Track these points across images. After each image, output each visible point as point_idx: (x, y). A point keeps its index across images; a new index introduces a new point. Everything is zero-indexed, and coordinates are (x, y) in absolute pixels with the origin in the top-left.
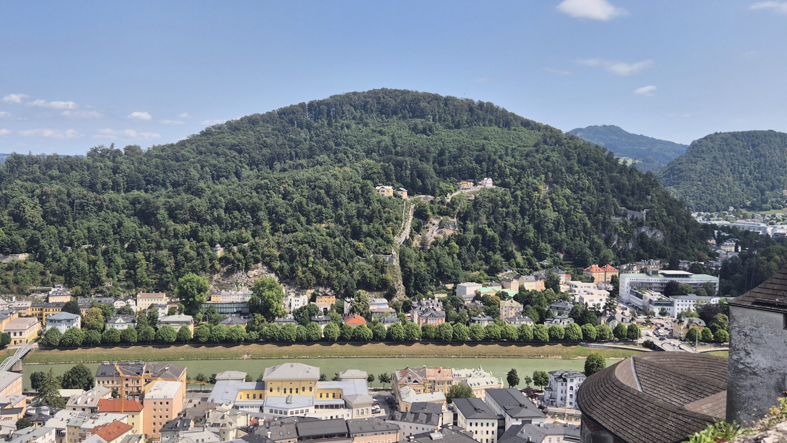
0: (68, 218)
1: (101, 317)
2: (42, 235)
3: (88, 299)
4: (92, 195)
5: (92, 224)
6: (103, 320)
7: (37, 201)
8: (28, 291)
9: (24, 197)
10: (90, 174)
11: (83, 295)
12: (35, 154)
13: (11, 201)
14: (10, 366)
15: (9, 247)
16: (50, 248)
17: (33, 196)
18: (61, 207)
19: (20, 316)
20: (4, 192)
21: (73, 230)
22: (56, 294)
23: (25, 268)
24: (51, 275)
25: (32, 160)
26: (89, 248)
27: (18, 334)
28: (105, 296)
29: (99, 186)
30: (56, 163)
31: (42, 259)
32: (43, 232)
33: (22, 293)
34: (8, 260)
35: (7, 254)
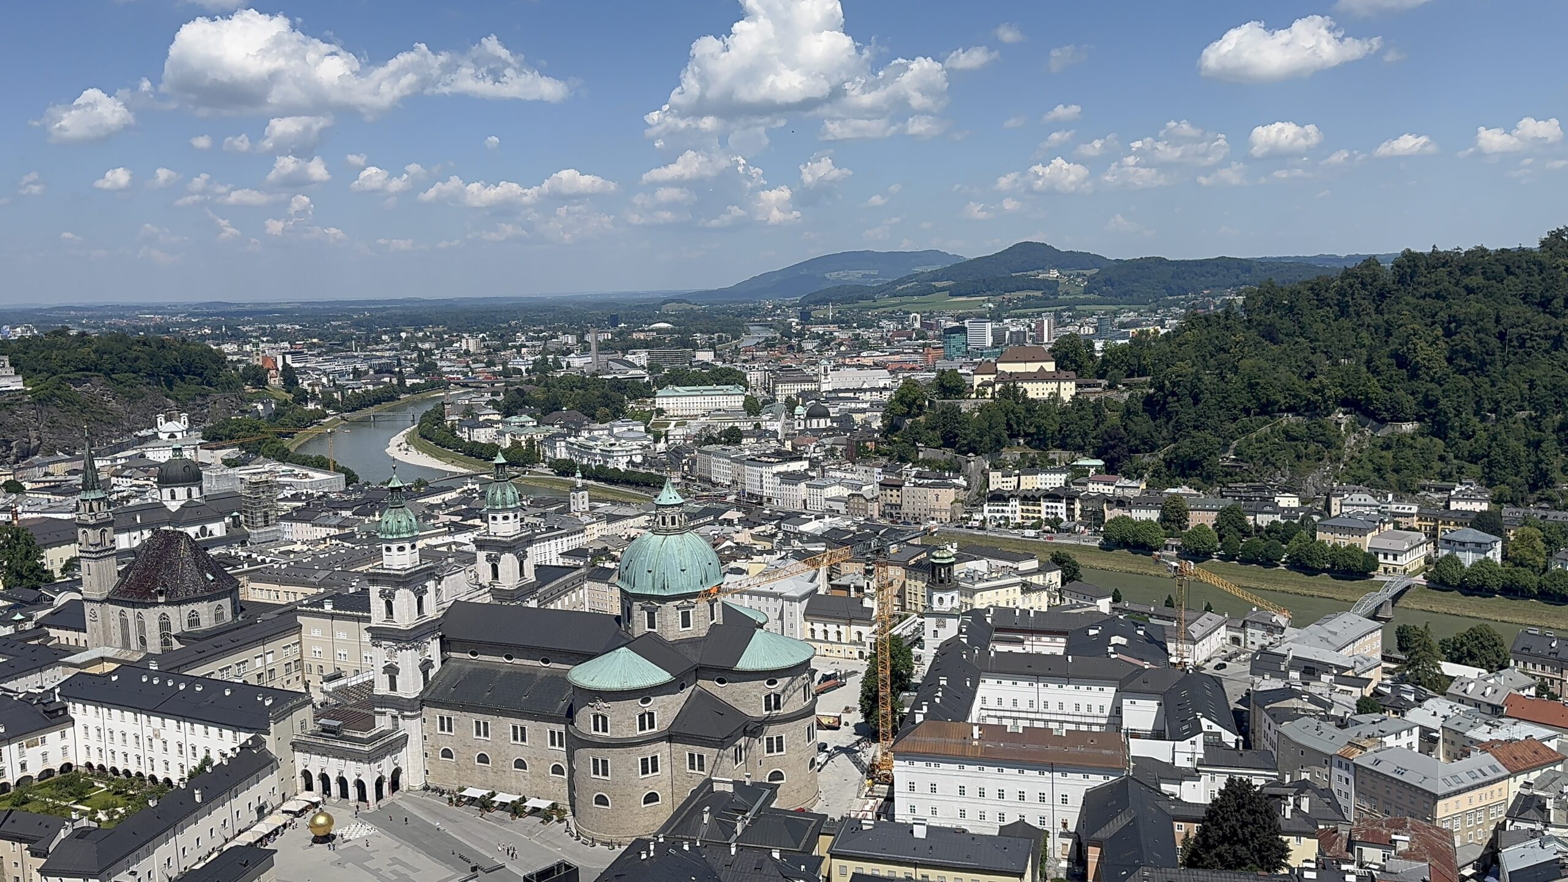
0: (1492, 363)
1: (1540, 545)
2: (1444, 391)
3: (1522, 511)
4: (1543, 319)
5: (1537, 373)
6: (1544, 553)
7: (1439, 332)
8: (1414, 487)
9: (1416, 327)
10: (1543, 280)
11: (1513, 502)
12: (1442, 249)
13: (1395, 333)
14: (1372, 607)
15: (1387, 410)
16: (1458, 414)
17: (1433, 323)
18: (1480, 341)
19: (1397, 526)
20: (1386, 317)
21: (1501, 384)
22: (1463, 497)
23: (1411, 447)
24: (1455, 461)
25: (1438, 261)
26: (1531, 418)
27: (1390, 557)
28: (1556, 509)
29: (1559, 303)
30: (1480, 264)
31: (1440, 430)
32: (1446, 386)
33: (1404, 490)
34: (1385, 431)
35: (1383, 422)
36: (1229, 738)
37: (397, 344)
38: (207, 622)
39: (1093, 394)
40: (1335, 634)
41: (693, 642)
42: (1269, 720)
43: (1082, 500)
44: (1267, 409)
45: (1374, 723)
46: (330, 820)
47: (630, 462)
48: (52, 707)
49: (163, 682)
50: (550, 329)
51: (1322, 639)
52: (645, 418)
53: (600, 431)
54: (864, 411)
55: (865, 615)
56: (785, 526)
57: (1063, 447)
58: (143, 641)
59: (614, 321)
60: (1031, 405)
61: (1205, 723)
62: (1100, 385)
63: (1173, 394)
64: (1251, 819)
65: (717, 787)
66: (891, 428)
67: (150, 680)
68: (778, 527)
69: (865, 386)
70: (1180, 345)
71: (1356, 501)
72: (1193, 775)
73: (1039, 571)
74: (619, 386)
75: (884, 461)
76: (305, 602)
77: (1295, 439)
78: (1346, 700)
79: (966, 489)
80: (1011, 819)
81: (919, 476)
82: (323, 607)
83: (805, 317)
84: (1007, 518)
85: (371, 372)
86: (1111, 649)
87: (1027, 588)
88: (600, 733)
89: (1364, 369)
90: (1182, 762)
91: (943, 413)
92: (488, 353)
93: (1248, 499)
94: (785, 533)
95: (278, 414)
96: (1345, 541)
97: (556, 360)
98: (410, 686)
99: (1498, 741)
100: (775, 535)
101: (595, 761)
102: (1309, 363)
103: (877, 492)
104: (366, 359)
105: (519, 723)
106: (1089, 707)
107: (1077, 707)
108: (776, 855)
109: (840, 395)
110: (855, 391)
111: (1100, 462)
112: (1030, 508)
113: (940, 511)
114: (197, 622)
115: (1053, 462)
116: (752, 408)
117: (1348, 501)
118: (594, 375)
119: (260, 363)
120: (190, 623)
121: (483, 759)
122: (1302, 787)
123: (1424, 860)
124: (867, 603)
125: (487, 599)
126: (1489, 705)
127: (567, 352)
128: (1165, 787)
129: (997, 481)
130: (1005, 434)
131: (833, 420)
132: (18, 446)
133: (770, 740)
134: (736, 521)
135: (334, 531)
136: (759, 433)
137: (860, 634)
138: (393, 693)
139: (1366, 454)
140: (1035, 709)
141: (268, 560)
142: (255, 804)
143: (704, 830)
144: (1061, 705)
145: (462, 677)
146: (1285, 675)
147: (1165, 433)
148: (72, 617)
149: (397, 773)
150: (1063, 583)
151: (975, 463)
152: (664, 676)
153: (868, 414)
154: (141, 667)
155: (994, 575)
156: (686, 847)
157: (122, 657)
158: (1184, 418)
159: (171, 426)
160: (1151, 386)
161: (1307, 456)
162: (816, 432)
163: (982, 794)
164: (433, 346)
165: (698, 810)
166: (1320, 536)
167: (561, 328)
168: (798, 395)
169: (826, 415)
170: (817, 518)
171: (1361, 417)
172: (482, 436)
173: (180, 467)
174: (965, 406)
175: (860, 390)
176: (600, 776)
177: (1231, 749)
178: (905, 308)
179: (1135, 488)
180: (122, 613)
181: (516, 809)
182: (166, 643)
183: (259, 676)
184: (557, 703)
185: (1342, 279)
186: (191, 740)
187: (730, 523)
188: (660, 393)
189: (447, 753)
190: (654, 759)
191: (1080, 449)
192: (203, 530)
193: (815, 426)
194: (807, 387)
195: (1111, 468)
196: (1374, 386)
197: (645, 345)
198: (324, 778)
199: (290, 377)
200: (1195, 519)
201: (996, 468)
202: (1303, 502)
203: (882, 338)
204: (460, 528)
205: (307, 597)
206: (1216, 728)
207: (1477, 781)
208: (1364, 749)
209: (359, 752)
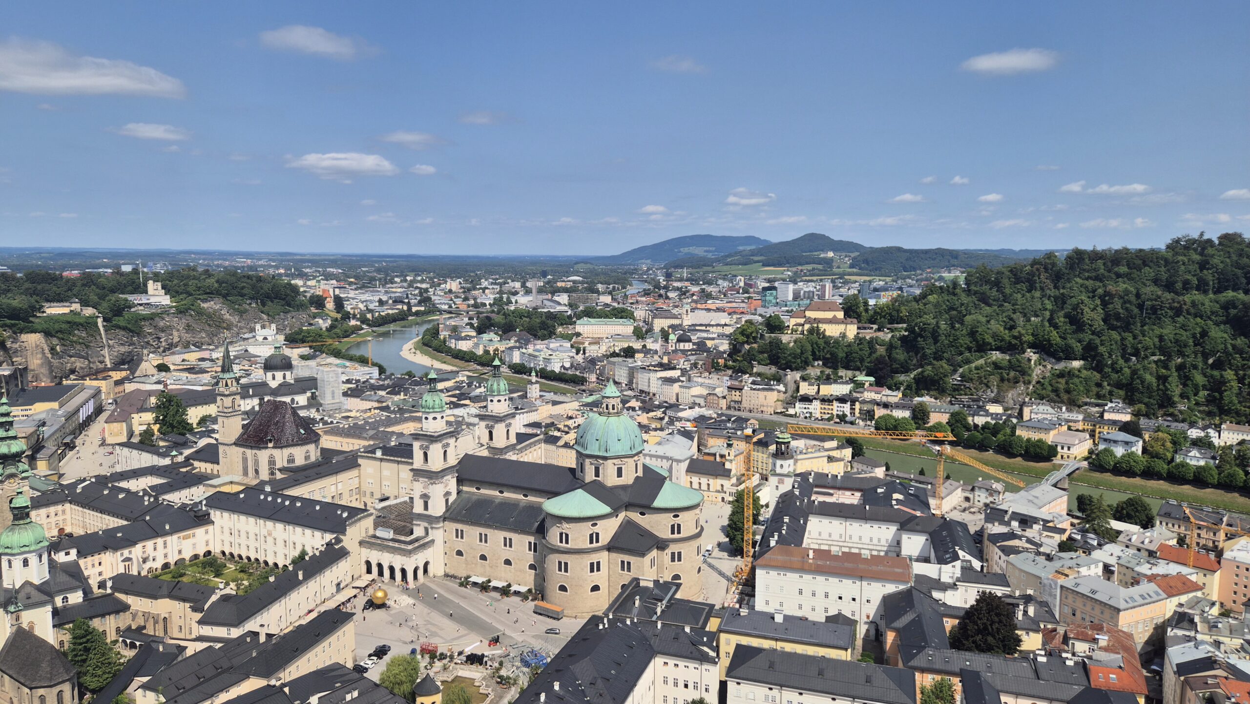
0: (1135, 323)
1: (1169, 445)
2: (1101, 341)
3: (1153, 421)
4: (1168, 296)
5: (1165, 331)
6: (1171, 450)
7: (1098, 302)
8: (1080, 402)
9: (1083, 298)
10: (1168, 270)
11: (1147, 416)
12: (1100, 248)
13: (1069, 302)
14: (1054, 481)
15: (1063, 351)
16: (1110, 356)
17: (1094, 297)
18: (1127, 309)
19: (1069, 428)
20: (1062, 291)
21: (1140, 338)
22: (1113, 410)
23: (1078, 377)
24: (1108, 388)
25: (1096, 256)
26: (1160, 360)
27: (1066, 448)
28: (1176, 421)
29: (1179, 286)
30: (1125, 258)
31: (1099, 368)
32: (1103, 338)
33: (1073, 404)
34: (1060, 366)
35: (1059, 360)
36: (977, 564)
37: (405, 284)
38: (300, 461)
39: (868, 334)
40: (1037, 497)
41: (624, 488)
42: (1000, 553)
43: (861, 403)
44: (982, 348)
45: (1072, 558)
46: (386, 595)
47: (563, 367)
48: (200, 514)
49: (274, 500)
50: (503, 278)
51: (1029, 501)
52: (568, 337)
53: (540, 345)
54: (713, 339)
55: (726, 474)
56: (669, 413)
57: (847, 368)
58: (257, 471)
59: (544, 274)
60: (827, 340)
61: (961, 553)
62: (872, 328)
63: (922, 336)
64: (996, 619)
65: (642, 584)
66: (735, 350)
67: (266, 498)
68: (664, 413)
69: (713, 323)
70: (925, 304)
71: (1041, 410)
72: (954, 586)
73: (837, 448)
74: (552, 316)
75: (730, 372)
76: (362, 450)
77: (1001, 368)
78: (1051, 542)
79: (785, 393)
80: (832, 612)
81: (754, 383)
82: (375, 453)
83: (668, 276)
84: (811, 413)
85: (390, 302)
86: (894, 502)
87: (831, 459)
88: (564, 545)
89: (1047, 324)
90: (946, 579)
91: (770, 342)
92: (464, 292)
93: (969, 407)
94: (670, 417)
95: (332, 327)
96: (1035, 436)
97: (508, 298)
98: (437, 508)
99: (1158, 575)
100: (662, 419)
101: (560, 563)
102: (1011, 319)
103: (726, 392)
104: (386, 292)
105: (509, 535)
106: (879, 540)
107: (871, 539)
108: (687, 629)
109: (697, 328)
110: (706, 326)
111: (872, 379)
112: (827, 407)
113: (767, 406)
114: (293, 461)
115: (841, 377)
116: (639, 334)
117: (1036, 411)
118: (535, 309)
119: (321, 293)
120: (289, 461)
121: (483, 558)
122: (1028, 599)
123: (1118, 653)
124: (728, 465)
125: (485, 453)
126: (1147, 550)
127: (516, 293)
128: (936, 595)
129: (805, 389)
130: (811, 358)
131: (694, 344)
132: (166, 341)
133: (673, 554)
134: (637, 408)
135: (376, 405)
136: (645, 350)
137: (722, 486)
138: (425, 512)
139: (1047, 380)
140: (843, 539)
141: (335, 422)
142: (335, 582)
143: (635, 611)
144: (860, 538)
145: (470, 504)
146: (1008, 524)
147: (915, 362)
148: (211, 454)
149: (426, 564)
150: (853, 457)
151: (792, 376)
152: (606, 509)
153: (716, 341)
154: (258, 488)
155: (810, 450)
156: (628, 622)
157: (245, 482)
158: (928, 351)
159: (265, 332)
160: (906, 330)
161: (1008, 380)
162: (684, 352)
163: (814, 595)
164: (428, 286)
165: (630, 599)
166: (1018, 432)
167: (509, 278)
168: (669, 327)
169: (690, 341)
170: (690, 408)
171: (1045, 356)
172: (464, 346)
173: (279, 359)
174: (785, 338)
175: (710, 325)
176: (563, 572)
177: (977, 571)
178: (734, 273)
179: (895, 397)
180: (244, 453)
181: (505, 591)
182: (272, 474)
183: (333, 497)
184: (533, 523)
185: (1032, 266)
186: (293, 538)
187: (633, 409)
188: (578, 322)
189: (460, 553)
190: (598, 563)
191: (858, 369)
192: (293, 400)
193: (682, 348)
194: (676, 322)
195: (880, 383)
196: (1055, 336)
197: (565, 290)
198: (380, 566)
199: (339, 303)
200: (935, 418)
201: (804, 379)
202: (1006, 409)
203: (720, 291)
204: (456, 406)
205: (364, 447)
206: (968, 557)
207: (1146, 601)
208: (1067, 576)
209: (404, 550)
